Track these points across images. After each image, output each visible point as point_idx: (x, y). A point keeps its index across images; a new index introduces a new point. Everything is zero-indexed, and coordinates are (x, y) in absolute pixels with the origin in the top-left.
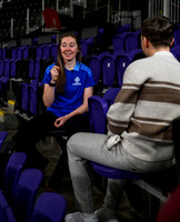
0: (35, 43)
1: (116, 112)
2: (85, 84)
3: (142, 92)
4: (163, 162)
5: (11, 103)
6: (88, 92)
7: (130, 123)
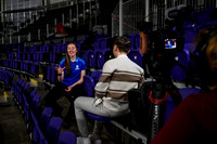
0: (52, 43)
1: (100, 87)
2: (81, 68)
4: (124, 111)
5: (41, 76)
6: (83, 72)
7: (107, 93)
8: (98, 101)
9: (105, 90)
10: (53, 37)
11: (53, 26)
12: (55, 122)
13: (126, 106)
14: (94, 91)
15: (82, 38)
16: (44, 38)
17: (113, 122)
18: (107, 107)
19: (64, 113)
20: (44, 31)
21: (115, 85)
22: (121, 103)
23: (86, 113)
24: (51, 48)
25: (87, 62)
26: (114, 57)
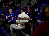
0: (5, 9)
1: (17, 21)
2: (13, 16)
3: (21, 18)
5: (1, 18)
6: (13, 17)
7: (19, 23)
8: (17, 25)
9: (19, 22)
10: (5, 7)
11: (5, 4)
12: (5, 31)
13: (24, 27)
14: (16, 22)
15: (13, 8)
16: (3, 7)
17: (21, 31)
18: (19, 27)
19: (7, 29)
20: (2, 6)
21: (22, 21)
22: (23, 26)
23: (13, 29)
24: (4, 10)
25: (14, 14)
26: (21, 13)
